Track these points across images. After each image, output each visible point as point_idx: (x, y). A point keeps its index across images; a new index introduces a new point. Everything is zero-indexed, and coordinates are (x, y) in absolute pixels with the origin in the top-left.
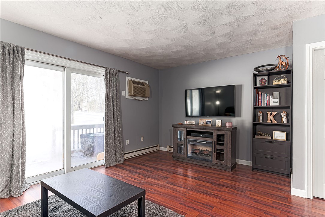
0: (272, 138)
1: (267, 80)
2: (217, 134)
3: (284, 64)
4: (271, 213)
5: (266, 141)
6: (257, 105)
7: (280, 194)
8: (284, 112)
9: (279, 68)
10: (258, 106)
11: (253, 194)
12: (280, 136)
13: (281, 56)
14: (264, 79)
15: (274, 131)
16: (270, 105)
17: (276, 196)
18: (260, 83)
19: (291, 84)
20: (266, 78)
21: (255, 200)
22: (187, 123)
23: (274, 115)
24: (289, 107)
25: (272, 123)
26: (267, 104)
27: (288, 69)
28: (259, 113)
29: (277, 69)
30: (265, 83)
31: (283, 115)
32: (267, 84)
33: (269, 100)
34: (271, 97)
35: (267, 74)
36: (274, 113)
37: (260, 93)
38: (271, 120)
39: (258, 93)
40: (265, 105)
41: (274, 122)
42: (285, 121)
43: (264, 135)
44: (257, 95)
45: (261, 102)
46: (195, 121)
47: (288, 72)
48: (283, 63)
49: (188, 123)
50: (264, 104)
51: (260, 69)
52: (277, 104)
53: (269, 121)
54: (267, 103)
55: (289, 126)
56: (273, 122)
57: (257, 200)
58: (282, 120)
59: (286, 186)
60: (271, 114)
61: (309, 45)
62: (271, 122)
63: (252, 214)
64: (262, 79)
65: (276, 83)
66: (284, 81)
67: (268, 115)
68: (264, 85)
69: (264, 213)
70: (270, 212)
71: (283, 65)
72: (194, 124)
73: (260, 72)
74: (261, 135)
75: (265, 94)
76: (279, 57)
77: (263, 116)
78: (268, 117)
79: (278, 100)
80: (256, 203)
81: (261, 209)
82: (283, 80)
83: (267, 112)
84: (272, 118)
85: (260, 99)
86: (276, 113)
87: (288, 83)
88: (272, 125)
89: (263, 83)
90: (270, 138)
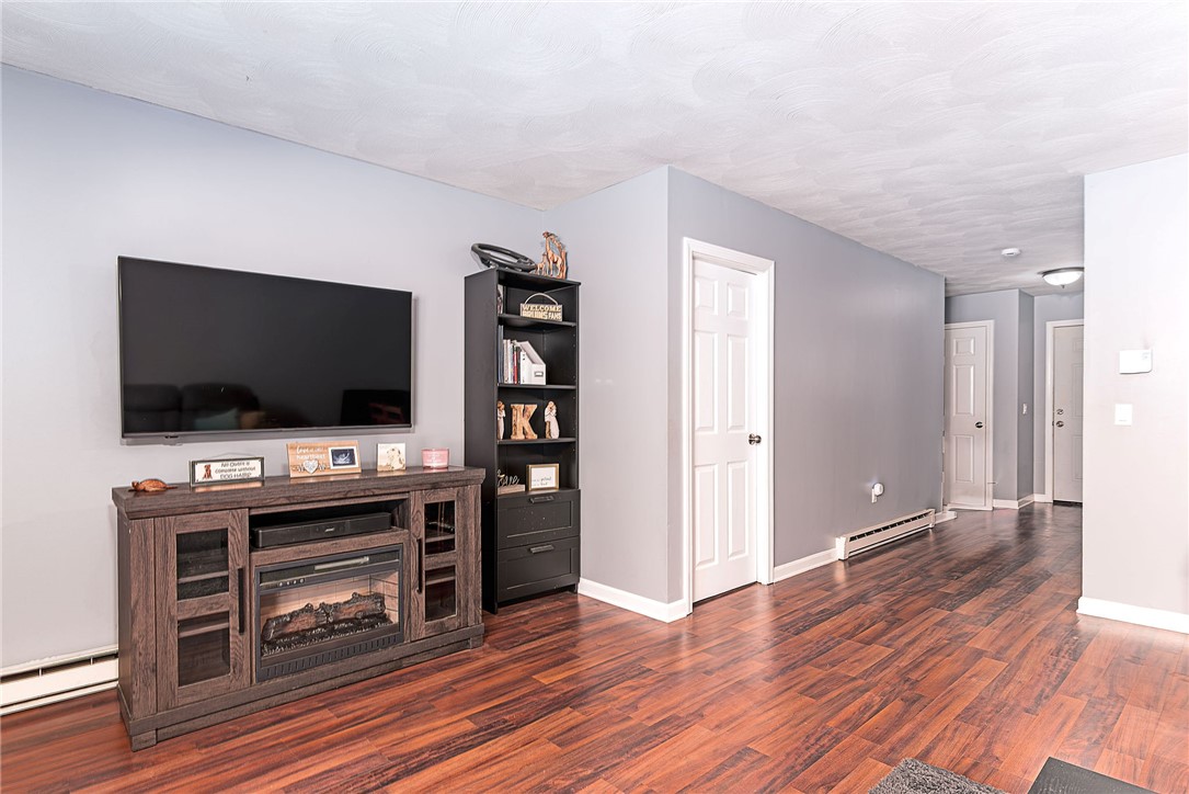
0: (527, 488)
2: (426, 505)
8: (551, 405)
9: (546, 270)
12: (544, 477)
15: (530, 466)
16: (522, 382)
19: (573, 324)
22: (208, 474)
23: (532, 414)
25: (526, 443)
26: (516, 378)
29: (541, 272)
31: (551, 415)
33: (519, 366)
34: (523, 356)
36: (532, 409)
38: (524, 432)
40: (511, 381)
41: (532, 436)
42: (554, 431)
46: (262, 460)
49: (216, 477)
50: (508, 379)
52: (542, 381)
53: (519, 436)
54: (515, 375)
56: (528, 437)
58: (549, 428)
60: (524, 412)
62: (523, 438)
65: (531, 313)
66: (555, 314)
67: (518, 414)
72: (257, 473)
74: (501, 485)
79: (542, 367)
82: (552, 308)
83: (516, 406)
84: (527, 426)
86: (535, 407)
88: (526, 447)
90: (522, 488)
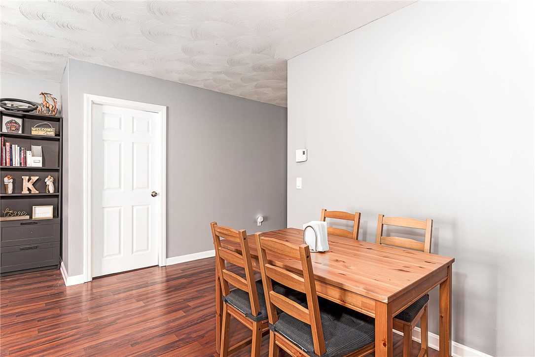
1: (21, 124)
3: (50, 107)
4: (48, 316)
5: (22, 224)
6: (4, 164)
7: (53, 291)
8: (50, 177)
9: (42, 111)
10: (6, 167)
11: (11, 308)
12: (43, 212)
13: (46, 94)
14: (16, 123)
15: (33, 207)
16: (28, 166)
17: (48, 296)
18: (7, 128)
19: (60, 137)
20: (19, 121)
21: (17, 315)
23: (34, 181)
24: (57, 170)
25: (30, 195)
26: (22, 164)
27: (56, 116)
28: (6, 179)
29: (39, 112)
30: (18, 130)
31: (49, 182)
32: (20, 132)
33: (25, 158)
34: (28, 152)
35: (21, 115)
36: (34, 179)
37: (8, 144)
38: (29, 189)
39: (5, 145)
40: (19, 165)
41: (34, 191)
42: (51, 189)
43: (17, 215)
44: (4, 148)
45: (11, 160)
47: (56, 120)
48: (49, 105)
50: (16, 163)
51: (9, 104)
52: (40, 165)
53: (25, 192)
54: (22, 161)
55: (57, 196)
56: (32, 192)
57: (21, 312)
58: (47, 188)
59: (56, 279)
60: (29, 180)
61: (88, 95)
62: (28, 192)
63: (20, 331)
64: (11, 122)
65: (36, 132)
66: (50, 132)
67: (24, 181)
68: (14, 133)
69: (38, 321)
70: (46, 317)
71: (48, 107)
73: (8, 109)
74: (10, 216)
75: (19, 148)
76: (43, 94)
77: (14, 183)
78: (24, 184)
79: (41, 159)
80: (22, 317)
81: (31, 320)
82: (49, 130)
83: (23, 177)
84: (31, 187)
85: (8, 154)
86: (37, 178)
87: (56, 135)
88: (30, 197)
89: (14, 129)
90: (28, 217)
